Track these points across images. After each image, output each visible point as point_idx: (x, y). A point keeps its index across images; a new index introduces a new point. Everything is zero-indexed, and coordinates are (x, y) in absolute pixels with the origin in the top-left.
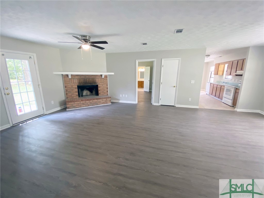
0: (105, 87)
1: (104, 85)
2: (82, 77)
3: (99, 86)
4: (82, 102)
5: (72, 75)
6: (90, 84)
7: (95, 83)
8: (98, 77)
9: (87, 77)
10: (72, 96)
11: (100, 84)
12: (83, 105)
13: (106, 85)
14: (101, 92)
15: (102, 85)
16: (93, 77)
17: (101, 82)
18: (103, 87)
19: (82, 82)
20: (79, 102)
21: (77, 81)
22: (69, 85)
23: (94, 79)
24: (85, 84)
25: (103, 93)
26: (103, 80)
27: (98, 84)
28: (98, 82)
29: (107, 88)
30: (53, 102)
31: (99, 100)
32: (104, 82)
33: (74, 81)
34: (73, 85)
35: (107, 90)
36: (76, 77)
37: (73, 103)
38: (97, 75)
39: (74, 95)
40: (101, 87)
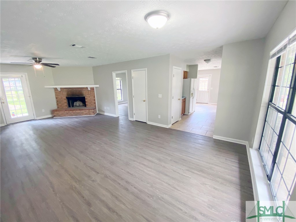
0: (92, 99)
1: (91, 97)
2: (70, 90)
3: (85, 97)
4: (66, 112)
5: (61, 88)
6: (77, 96)
7: (82, 95)
8: (84, 89)
9: (75, 90)
10: (62, 106)
11: (87, 96)
12: (67, 114)
13: (93, 97)
14: (89, 103)
15: (89, 97)
16: (79, 89)
17: (88, 94)
18: (90, 99)
19: (70, 94)
20: (63, 112)
21: (65, 94)
22: (59, 96)
23: (81, 92)
24: (73, 96)
25: (90, 105)
26: (89, 92)
27: (85, 96)
28: (85, 94)
29: (95, 100)
30: (43, 111)
31: (82, 111)
32: (91, 94)
33: (63, 93)
34: (63, 96)
35: (94, 102)
36: (65, 90)
37: (58, 112)
38: (83, 88)
39: (64, 106)
40: (88, 99)
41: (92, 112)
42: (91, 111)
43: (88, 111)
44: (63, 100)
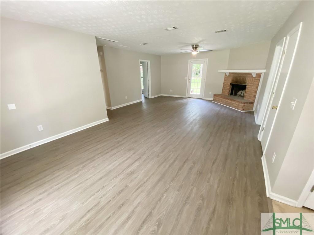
0: (253, 89)
1: (252, 87)
3: (247, 86)
4: (221, 99)
5: (230, 73)
6: (240, 83)
7: (245, 82)
8: (249, 75)
9: (240, 75)
10: (225, 92)
11: (249, 84)
12: (221, 101)
13: (255, 87)
14: (248, 95)
15: (251, 86)
17: (251, 82)
18: (251, 89)
19: (234, 80)
22: (226, 82)
23: (245, 78)
24: (236, 83)
25: (249, 97)
26: (253, 80)
27: (247, 84)
28: (247, 82)
29: (256, 92)
30: (210, 93)
32: (255, 83)
33: (230, 79)
34: (228, 82)
35: (254, 94)
37: (216, 97)
40: (250, 89)
41: (240, 107)
42: (240, 104)
43: (238, 104)
44: (227, 86)
